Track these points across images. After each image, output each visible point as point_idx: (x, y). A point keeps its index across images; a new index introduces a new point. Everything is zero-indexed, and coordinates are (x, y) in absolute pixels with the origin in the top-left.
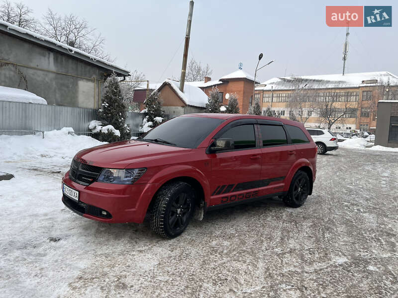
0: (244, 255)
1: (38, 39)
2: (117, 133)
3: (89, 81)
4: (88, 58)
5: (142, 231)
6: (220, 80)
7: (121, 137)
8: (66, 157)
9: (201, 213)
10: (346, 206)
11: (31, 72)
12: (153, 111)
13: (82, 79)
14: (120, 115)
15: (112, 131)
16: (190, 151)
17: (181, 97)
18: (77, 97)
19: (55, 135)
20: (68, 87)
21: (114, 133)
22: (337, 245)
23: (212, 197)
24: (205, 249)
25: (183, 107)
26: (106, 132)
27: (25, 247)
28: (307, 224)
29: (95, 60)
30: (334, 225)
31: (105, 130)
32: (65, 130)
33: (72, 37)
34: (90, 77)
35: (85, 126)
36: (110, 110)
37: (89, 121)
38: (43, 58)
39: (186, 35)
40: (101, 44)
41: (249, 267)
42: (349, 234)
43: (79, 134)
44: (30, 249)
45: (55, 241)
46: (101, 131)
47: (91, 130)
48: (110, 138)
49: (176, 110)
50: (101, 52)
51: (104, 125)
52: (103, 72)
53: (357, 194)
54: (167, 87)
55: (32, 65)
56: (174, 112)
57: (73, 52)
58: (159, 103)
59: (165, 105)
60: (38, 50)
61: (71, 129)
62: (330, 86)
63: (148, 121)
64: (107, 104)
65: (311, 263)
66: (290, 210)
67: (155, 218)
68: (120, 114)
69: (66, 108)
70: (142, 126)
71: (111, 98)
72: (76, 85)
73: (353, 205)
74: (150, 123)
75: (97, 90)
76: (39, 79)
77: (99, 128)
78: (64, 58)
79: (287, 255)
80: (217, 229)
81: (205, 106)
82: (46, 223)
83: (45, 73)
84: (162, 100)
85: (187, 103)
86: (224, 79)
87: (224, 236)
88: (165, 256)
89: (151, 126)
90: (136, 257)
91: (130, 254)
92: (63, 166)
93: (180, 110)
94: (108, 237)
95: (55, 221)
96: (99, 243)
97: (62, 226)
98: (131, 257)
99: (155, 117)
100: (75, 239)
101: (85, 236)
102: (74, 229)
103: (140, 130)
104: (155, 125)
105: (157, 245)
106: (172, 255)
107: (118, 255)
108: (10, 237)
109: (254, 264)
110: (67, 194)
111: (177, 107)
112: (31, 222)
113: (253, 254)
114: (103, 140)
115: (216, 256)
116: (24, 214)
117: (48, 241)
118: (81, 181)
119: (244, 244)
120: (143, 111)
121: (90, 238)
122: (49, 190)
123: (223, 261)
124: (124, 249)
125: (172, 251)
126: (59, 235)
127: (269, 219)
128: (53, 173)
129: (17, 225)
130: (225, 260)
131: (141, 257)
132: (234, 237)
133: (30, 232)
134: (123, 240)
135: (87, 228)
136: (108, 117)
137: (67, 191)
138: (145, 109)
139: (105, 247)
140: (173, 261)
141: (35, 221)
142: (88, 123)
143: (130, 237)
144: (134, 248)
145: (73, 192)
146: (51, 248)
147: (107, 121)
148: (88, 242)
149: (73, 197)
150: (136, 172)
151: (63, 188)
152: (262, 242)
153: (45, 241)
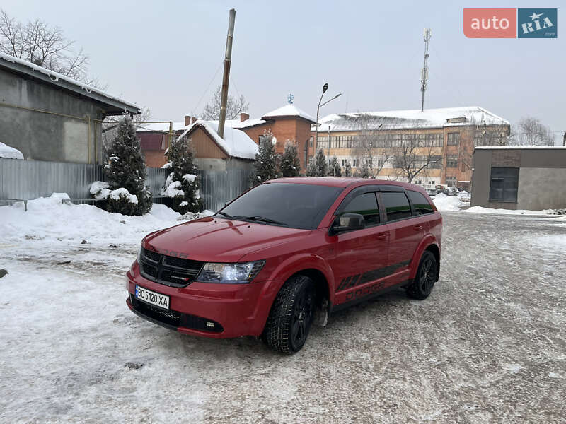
0: (398, 371)
2: (134, 199)
3: (80, 122)
4: (79, 87)
6: (263, 119)
7: (139, 206)
8: (64, 237)
9: (323, 317)
10: (482, 294)
12: (181, 166)
13: (69, 119)
14: (136, 173)
15: (126, 197)
16: (310, 233)
17: (221, 145)
18: (62, 146)
19: (43, 205)
20: (49, 131)
21: (129, 200)
22: (499, 348)
23: (337, 294)
24: (344, 365)
25: (224, 159)
26: (118, 198)
27: (99, 381)
28: (448, 322)
29: (89, 91)
30: (482, 321)
31: (115, 195)
32: (58, 197)
33: (38, 53)
34: (82, 115)
35: (84, 190)
36: (121, 166)
37: (91, 181)
38: (10, 88)
39: (226, 58)
40: (83, 64)
41: (413, 386)
42: (506, 332)
43: (76, 203)
44: (107, 384)
45: (137, 368)
46: (109, 196)
47: (93, 196)
48: (123, 206)
49: (212, 164)
50: (83, 75)
51: (113, 188)
52: (101, 109)
53: (486, 277)
54: (200, 130)
56: (211, 167)
57: (57, 80)
58: (190, 154)
59: (197, 157)
61: (66, 196)
62: (407, 126)
63: (174, 180)
64: (117, 158)
65: (481, 375)
66: (417, 304)
68: (137, 171)
69: (56, 164)
70: (165, 188)
71: (123, 149)
72: (60, 127)
73: (488, 291)
74: (178, 183)
75: (92, 136)
76: (5, 120)
77: (105, 193)
78: (42, 89)
79: (449, 366)
80: (343, 336)
81: (254, 158)
82: (104, 343)
83: (15, 111)
84: (194, 150)
85: (231, 154)
86: (268, 117)
87: (357, 346)
88: (300, 378)
89: (178, 188)
90: (263, 382)
91: (254, 380)
92: (69, 253)
93: (221, 163)
94: (207, 358)
95: (115, 339)
96: (200, 367)
97: (129, 346)
98: (258, 384)
99: (184, 174)
100: (164, 364)
101: (175, 357)
102: (152, 349)
103: (163, 193)
104: (185, 186)
105: (280, 364)
106: (308, 376)
107: (238, 382)
108: (66, 367)
109: (417, 381)
110: (146, 300)
111: (214, 159)
112: (81, 342)
113: (409, 368)
114: (113, 210)
115: (365, 374)
116: (61, 330)
117: (127, 368)
118: (168, 281)
119: (388, 354)
120: (165, 166)
121: (184, 360)
122: (73, 292)
123: (376, 380)
124: (239, 372)
125: (305, 371)
126: (137, 358)
127: (399, 317)
128: (59, 264)
129: (63, 348)
130: (378, 379)
131: (270, 383)
132: (370, 346)
133: (90, 358)
134: (230, 360)
135: (169, 346)
136: (119, 176)
137: (144, 295)
138: (169, 162)
139: (212, 372)
140: (313, 384)
141: (86, 341)
142: (89, 186)
143: (237, 355)
144: (252, 370)
145: (158, 298)
146: (136, 378)
147: (117, 181)
148: (185, 366)
149: (157, 304)
150: (250, 266)
151: (136, 291)
152: (408, 351)
153: (123, 368)
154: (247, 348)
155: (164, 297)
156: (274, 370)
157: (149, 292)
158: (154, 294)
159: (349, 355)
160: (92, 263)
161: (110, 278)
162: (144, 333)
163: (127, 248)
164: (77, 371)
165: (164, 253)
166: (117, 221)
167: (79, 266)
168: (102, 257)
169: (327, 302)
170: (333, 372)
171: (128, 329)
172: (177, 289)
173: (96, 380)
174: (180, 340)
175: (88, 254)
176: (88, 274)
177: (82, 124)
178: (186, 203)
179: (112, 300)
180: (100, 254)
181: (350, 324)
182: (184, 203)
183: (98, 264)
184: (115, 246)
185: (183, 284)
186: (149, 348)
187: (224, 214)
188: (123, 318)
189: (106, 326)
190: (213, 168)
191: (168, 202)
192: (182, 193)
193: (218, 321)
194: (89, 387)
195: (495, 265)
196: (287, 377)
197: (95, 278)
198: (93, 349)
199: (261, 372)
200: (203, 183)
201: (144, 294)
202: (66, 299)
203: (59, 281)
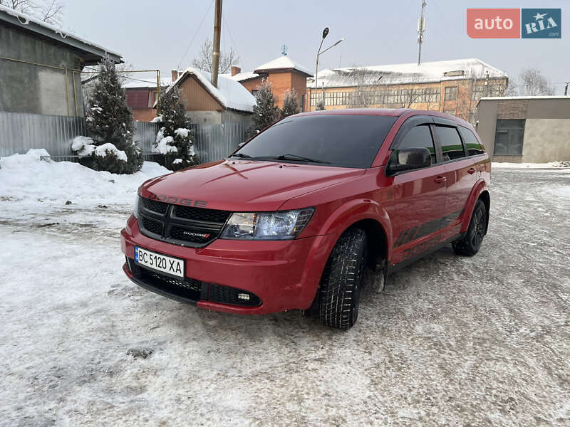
0: (490, 348)
2: (122, 155)
3: (56, 71)
4: (53, 32)
5: (285, 319)
6: (255, 72)
7: (128, 163)
8: (45, 198)
12: (173, 119)
13: (44, 68)
14: (123, 127)
15: (113, 153)
16: (365, 173)
17: (215, 95)
18: (38, 99)
19: (18, 162)
21: (116, 156)
24: (417, 342)
25: (219, 111)
26: (104, 154)
27: (93, 378)
28: (515, 281)
30: (555, 279)
31: (101, 151)
32: (35, 153)
34: (58, 65)
35: (64, 145)
36: (106, 119)
37: (71, 137)
41: (520, 368)
43: (57, 160)
44: (104, 381)
45: (145, 356)
46: (93, 153)
47: (75, 153)
48: (111, 164)
49: (207, 117)
51: (98, 144)
52: (78, 57)
54: (191, 79)
56: (205, 120)
57: (27, 23)
58: (182, 106)
59: (190, 109)
61: (44, 152)
63: (165, 136)
64: (100, 109)
67: (335, 298)
68: (124, 124)
69: (31, 116)
70: (156, 144)
71: (106, 99)
72: (34, 77)
73: (541, 245)
74: (170, 139)
75: (70, 87)
77: (89, 149)
78: (11, 33)
79: (548, 338)
80: (401, 303)
81: (252, 110)
82: (97, 322)
84: (185, 101)
85: (226, 105)
86: (261, 70)
87: (423, 315)
88: (368, 364)
89: (171, 144)
90: (321, 372)
91: (307, 369)
92: (53, 214)
93: (215, 116)
94: (236, 339)
95: (112, 315)
96: (231, 352)
97: (131, 324)
98: (315, 375)
99: (176, 129)
100: (181, 349)
101: (194, 339)
102: (161, 328)
103: (154, 150)
104: (178, 141)
105: (335, 344)
106: (377, 360)
107: (286, 372)
108: (46, 358)
109: (522, 362)
110: (150, 266)
111: (209, 112)
112: (67, 322)
113: (502, 343)
114: (100, 168)
115: (450, 354)
116: (40, 307)
117: (130, 357)
118: (180, 239)
119: (466, 325)
120: (155, 120)
121: (207, 343)
122: (56, 258)
123: (469, 362)
124: (282, 357)
125: (370, 353)
126: (143, 342)
127: (455, 277)
128: (40, 226)
129: (43, 331)
130: (470, 361)
131: (330, 374)
132: (438, 314)
133: (79, 343)
134: (267, 340)
135: (183, 324)
136: (103, 130)
137: (148, 260)
138: (159, 116)
139: (247, 359)
140: (388, 372)
141: (73, 320)
142: (70, 141)
143: (275, 333)
144: (300, 355)
145: (168, 262)
146: (145, 372)
147: (102, 136)
148: (209, 352)
149: (167, 270)
150: (294, 217)
151: (135, 254)
152: (489, 320)
153: (125, 358)
154: (287, 323)
155: (177, 261)
156: (330, 353)
157: (154, 255)
158: (162, 257)
159: (417, 327)
160: (78, 225)
161: (101, 241)
162: (148, 308)
163: (119, 208)
164: (61, 364)
165: (171, 201)
166: (105, 180)
167: (64, 229)
168: (90, 218)
169: (384, 262)
170: (408, 354)
171: (127, 302)
172: (194, 251)
173: (89, 377)
174: (196, 316)
175: (74, 216)
176: (73, 238)
177: (58, 74)
178: (180, 161)
179: (104, 266)
180: (87, 215)
181: (402, 288)
182: (178, 161)
183: (85, 226)
184: (105, 206)
185: (201, 243)
186: (158, 327)
187: (241, 156)
188: (120, 289)
189: (98, 298)
190: (207, 121)
191: (160, 159)
192: (175, 149)
193: (254, 292)
194: (79, 389)
195: (529, 216)
196: (349, 363)
197: (83, 241)
198: (82, 331)
199: (313, 356)
200: (197, 138)
201: (147, 258)
202: (47, 266)
203: (38, 246)
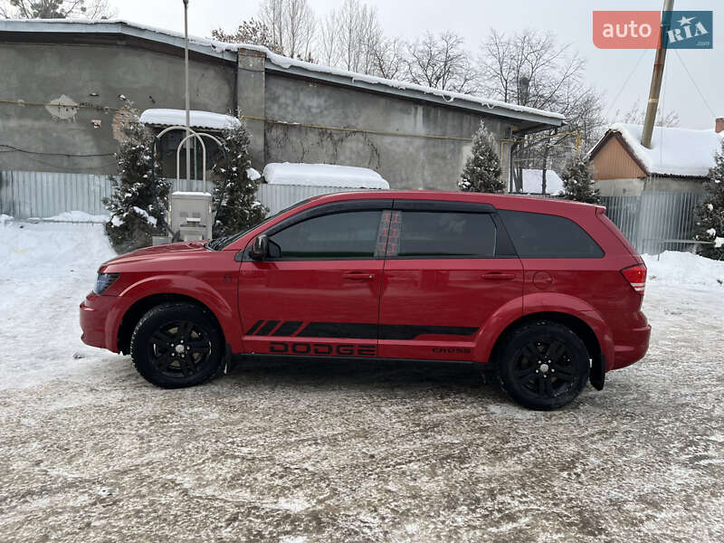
1: (396, 89)
4: (479, 104)
11: (388, 140)
13: (469, 142)
17: (639, 158)
18: (458, 173)
20: (444, 158)
23: (247, 338)
29: (491, 106)
38: (406, 116)
49: (626, 187)
52: (509, 126)
55: (390, 130)
56: (624, 190)
57: (452, 100)
59: (609, 177)
60: (399, 105)
72: (458, 153)
76: (398, 150)
83: (409, 139)
85: (651, 170)
111: (629, 180)
150: (106, 278)
190: (627, 192)
